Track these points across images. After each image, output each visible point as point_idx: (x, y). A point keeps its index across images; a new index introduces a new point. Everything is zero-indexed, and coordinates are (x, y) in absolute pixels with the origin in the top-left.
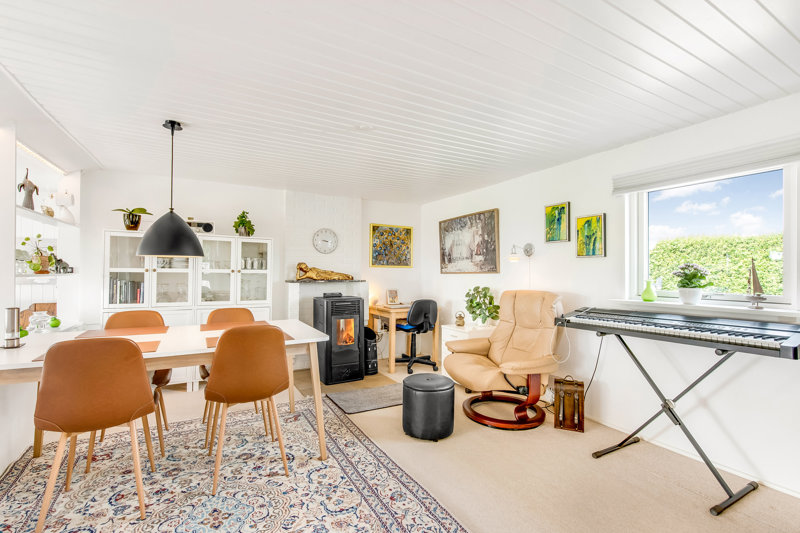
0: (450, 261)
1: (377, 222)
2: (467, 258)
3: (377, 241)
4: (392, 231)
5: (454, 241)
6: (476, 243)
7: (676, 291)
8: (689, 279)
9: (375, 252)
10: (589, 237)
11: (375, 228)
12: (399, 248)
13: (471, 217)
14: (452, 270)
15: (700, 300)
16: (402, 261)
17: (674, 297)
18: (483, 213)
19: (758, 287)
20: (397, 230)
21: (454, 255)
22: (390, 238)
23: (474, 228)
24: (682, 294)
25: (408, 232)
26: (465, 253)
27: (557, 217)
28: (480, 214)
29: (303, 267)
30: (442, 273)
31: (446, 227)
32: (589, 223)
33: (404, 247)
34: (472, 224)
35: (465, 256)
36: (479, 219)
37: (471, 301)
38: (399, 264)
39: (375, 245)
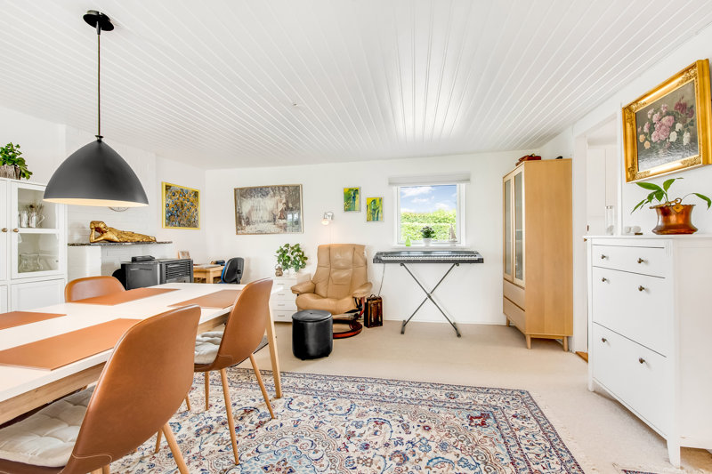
0: (248, 223)
1: (171, 182)
2: (269, 221)
3: (170, 202)
4: (183, 192)
5: (253, 207)
6: (280, 209)
7: (422, 240)
8: (428, 234)
9: (168, 212)
10: (374, 210)
11: (168, 188)
12: (189, 209)
13: (274, 188)
14: (251, 231)
15: (432, 244)
16: (192, 223)
17: (421, 243)
18: (288, 187)
19: (454, 237)
20: (187, 191)
21: (253, 218)
22: (181, 199)
23: (278, 198)
24: (426, 242)
25: (196, 194)
26: (267, 216)
27: (351, 197)
28: (284, 187)
29: (102, 226)
30: (237, 234)
31: (242, 194)
32: (374, 201)
33: (193, 210)
34: (274, 194)
35: (267, 219)
36: (283, 190)
37: (283, 255)
38: (189, 226)
39: (167, 205)
